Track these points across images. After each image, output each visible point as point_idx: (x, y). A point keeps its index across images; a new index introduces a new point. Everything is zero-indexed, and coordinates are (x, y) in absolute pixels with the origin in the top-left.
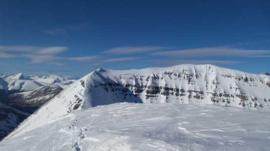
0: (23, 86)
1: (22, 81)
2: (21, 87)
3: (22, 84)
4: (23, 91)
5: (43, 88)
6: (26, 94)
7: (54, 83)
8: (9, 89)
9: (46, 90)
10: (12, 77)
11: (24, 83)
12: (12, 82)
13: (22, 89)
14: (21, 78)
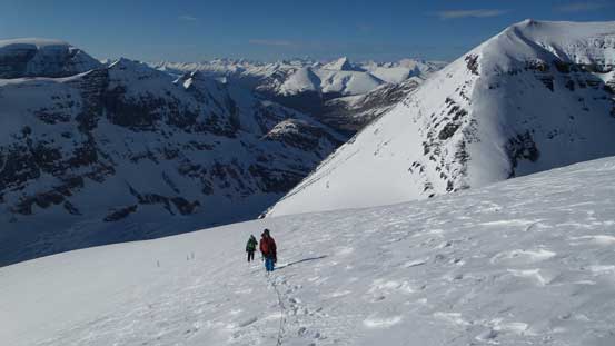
0: (347, 84)
1: (346, 73)
2: (345, 87)
3: (345, 81)
4: (348, 94)
5: (386, 88)
6: (353, 101)
7: (409, 76)
8: (324, 91)
9: (389, 92)
10: (329, 66)
11: (349, 78)
12: (329, 76)
13: (346, 90)
14: (346, 67)
